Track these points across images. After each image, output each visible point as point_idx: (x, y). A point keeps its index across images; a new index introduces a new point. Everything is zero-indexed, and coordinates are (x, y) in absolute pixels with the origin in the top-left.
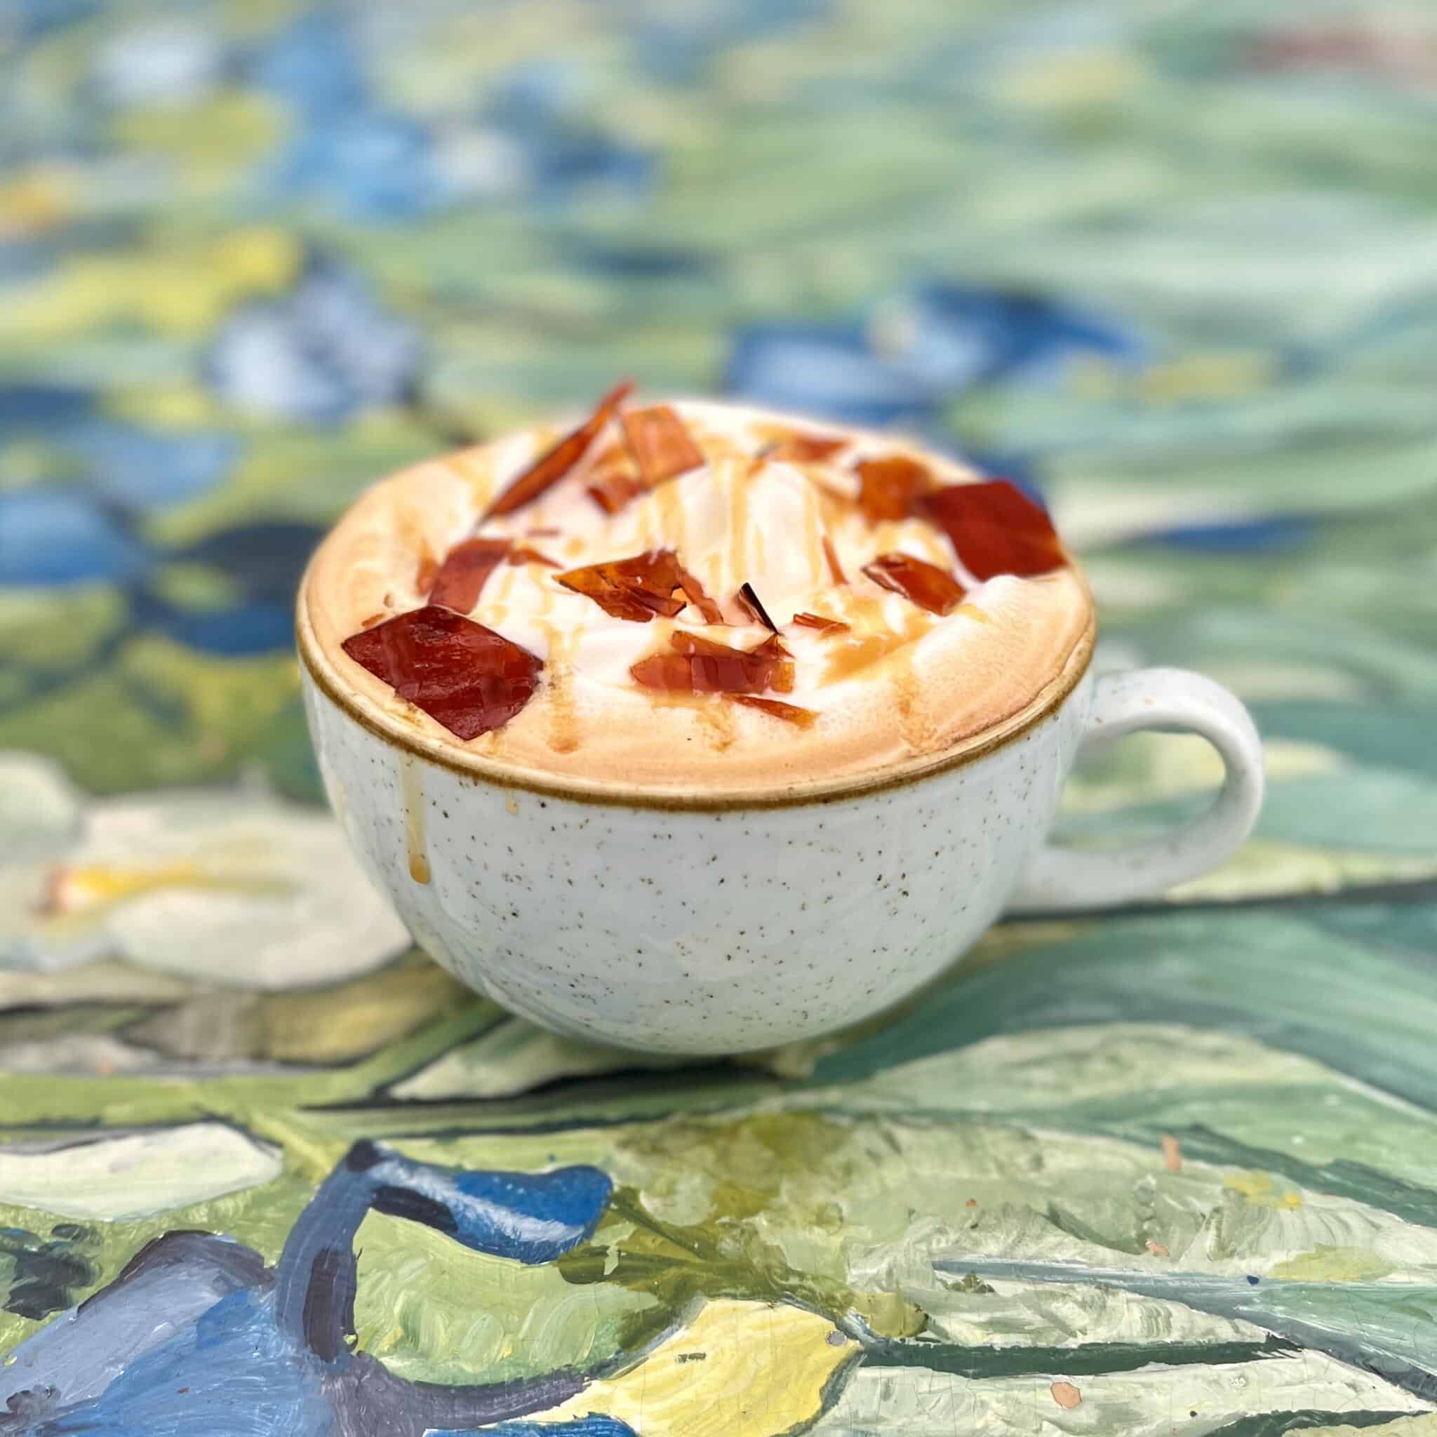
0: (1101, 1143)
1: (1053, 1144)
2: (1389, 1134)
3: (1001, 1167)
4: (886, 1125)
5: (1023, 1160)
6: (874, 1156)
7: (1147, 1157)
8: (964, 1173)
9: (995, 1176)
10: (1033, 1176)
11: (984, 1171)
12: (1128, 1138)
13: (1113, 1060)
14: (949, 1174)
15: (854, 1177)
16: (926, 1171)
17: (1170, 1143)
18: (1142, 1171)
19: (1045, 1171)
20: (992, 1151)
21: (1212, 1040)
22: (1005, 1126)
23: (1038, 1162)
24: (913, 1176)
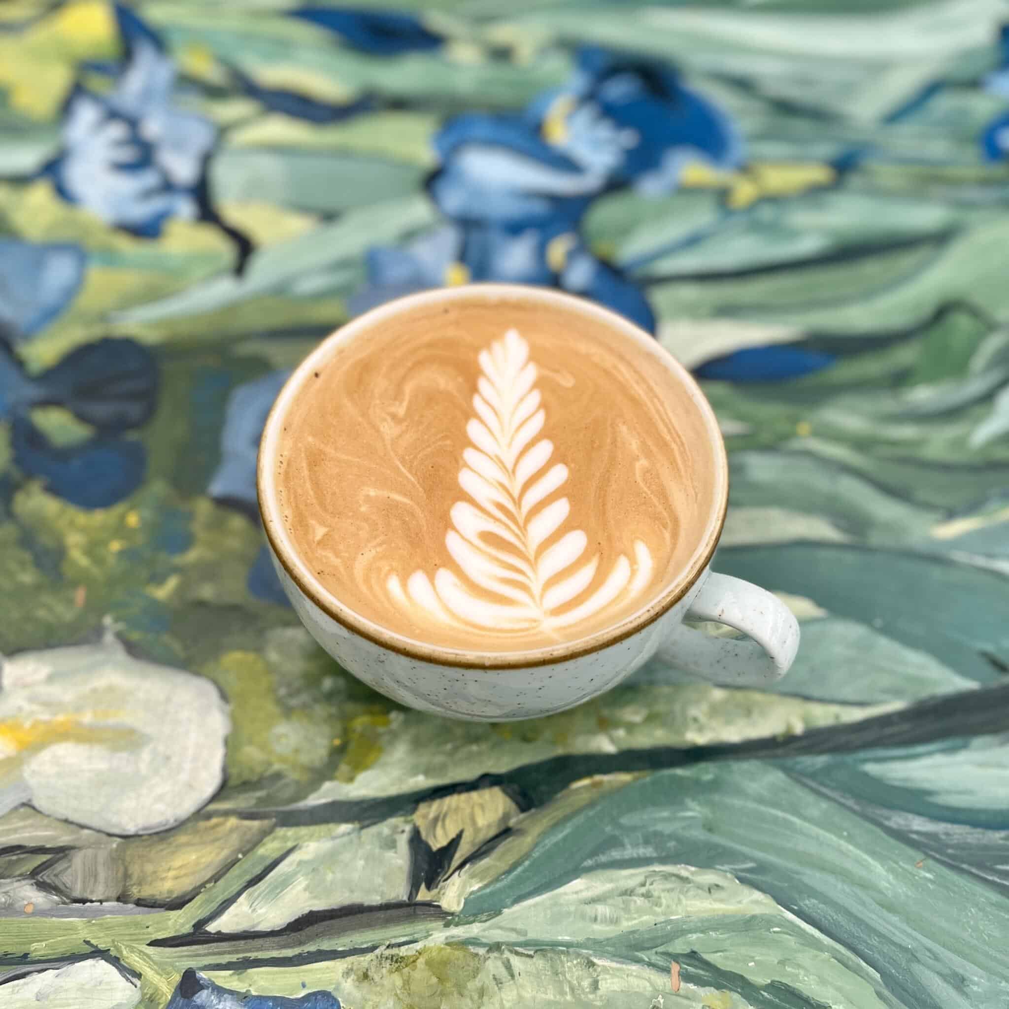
0: (634, 968)
1: (605, 970)
2: (806, 957)
3: (572, 989)
4: (507, 954)
5: (586, 983)
6: (498, 981)
7: (661, 980)
8: (550, 996)
9: (569, 998)
10: (591, 996)
11: (562, 993)
12: (651, 965)
13: (647, 896)
14: (541, 996)
15: (485, 998)
16: (528, 993)
17: (675, 968)
18: (656, 992)
19: (599, 993)
20: (568, 976)
21: (709, 877)
22: (578, 955)
23: (595, 985)
24: (520, 997)
